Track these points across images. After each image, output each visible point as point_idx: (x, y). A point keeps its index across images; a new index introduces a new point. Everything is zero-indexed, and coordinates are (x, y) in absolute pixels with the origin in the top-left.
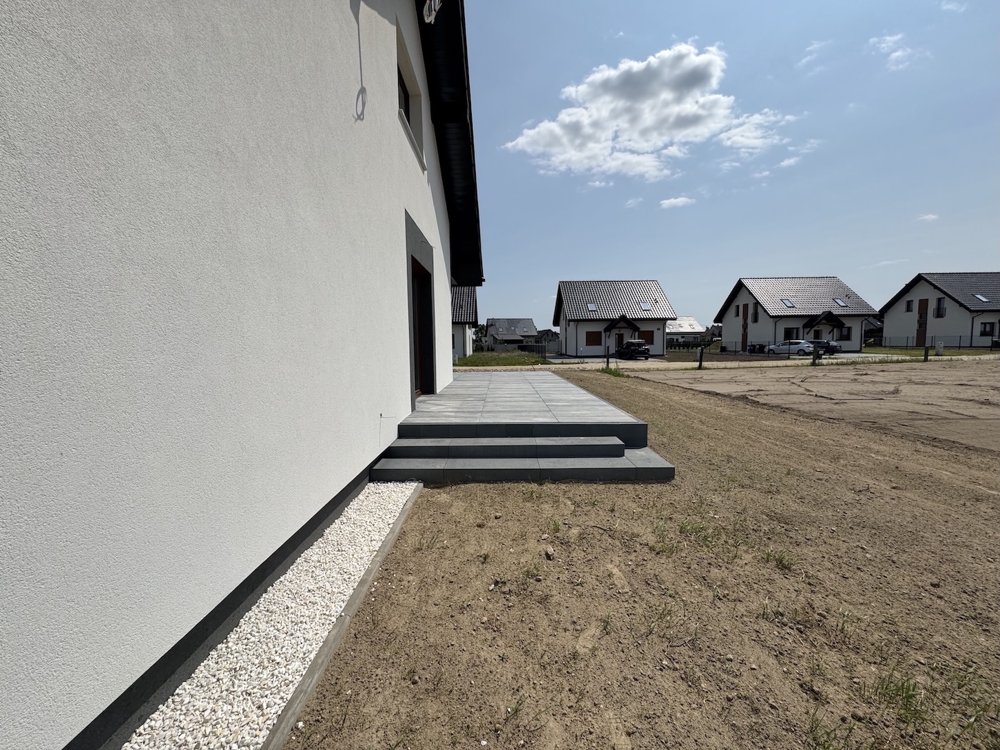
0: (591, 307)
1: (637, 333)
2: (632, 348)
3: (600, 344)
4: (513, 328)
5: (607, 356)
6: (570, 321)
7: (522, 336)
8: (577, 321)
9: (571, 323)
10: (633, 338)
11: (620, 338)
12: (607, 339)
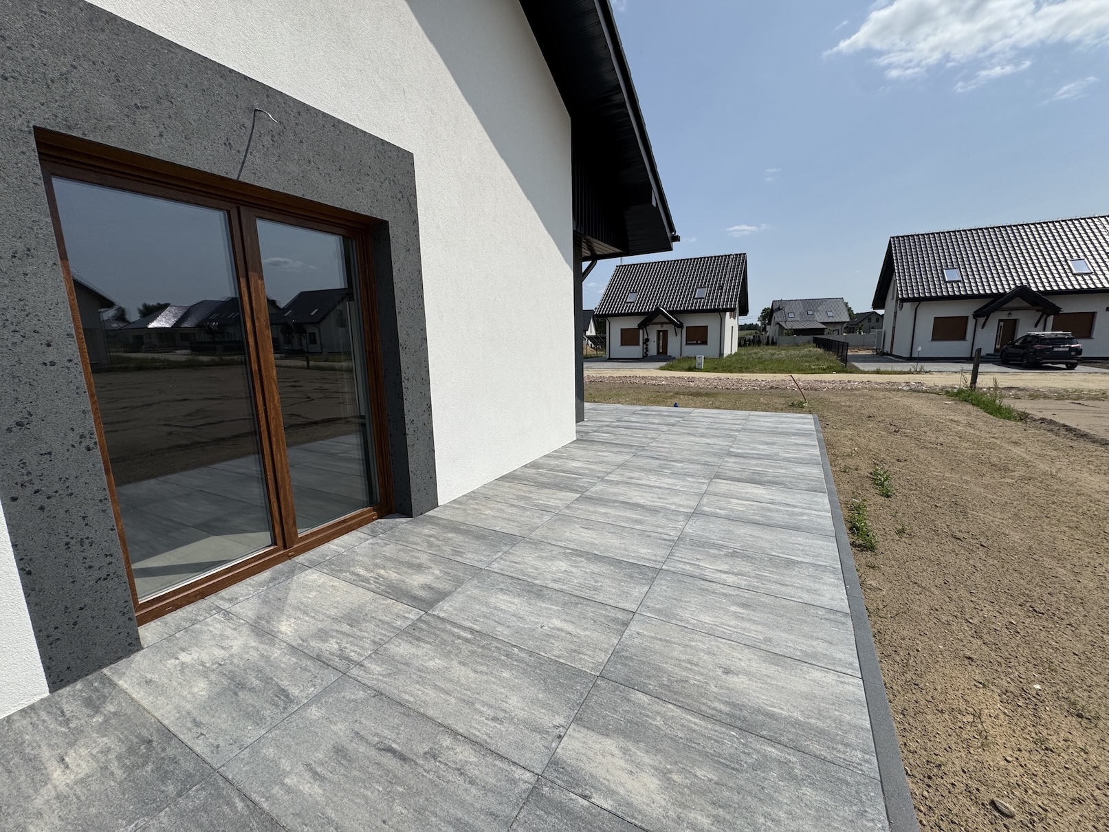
0: (951, 275)
1: (1052, 318)
2: (1037, 347)
3: (963, 338)
4: (810, 313)
5: (976, 359)
6: (903, 300)
7: (823, 323)
8: (919, 300)
9: (905, 304)
10: (1041, 325)
11: (1009, 328)
12: (979, 329)
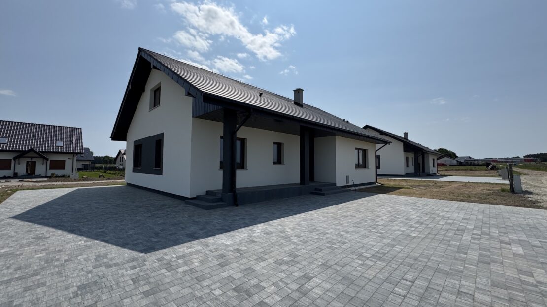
3: (10, 169)
12: (17, 165)
